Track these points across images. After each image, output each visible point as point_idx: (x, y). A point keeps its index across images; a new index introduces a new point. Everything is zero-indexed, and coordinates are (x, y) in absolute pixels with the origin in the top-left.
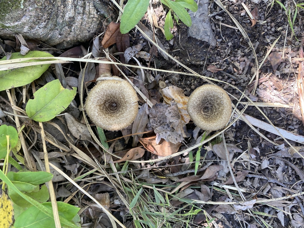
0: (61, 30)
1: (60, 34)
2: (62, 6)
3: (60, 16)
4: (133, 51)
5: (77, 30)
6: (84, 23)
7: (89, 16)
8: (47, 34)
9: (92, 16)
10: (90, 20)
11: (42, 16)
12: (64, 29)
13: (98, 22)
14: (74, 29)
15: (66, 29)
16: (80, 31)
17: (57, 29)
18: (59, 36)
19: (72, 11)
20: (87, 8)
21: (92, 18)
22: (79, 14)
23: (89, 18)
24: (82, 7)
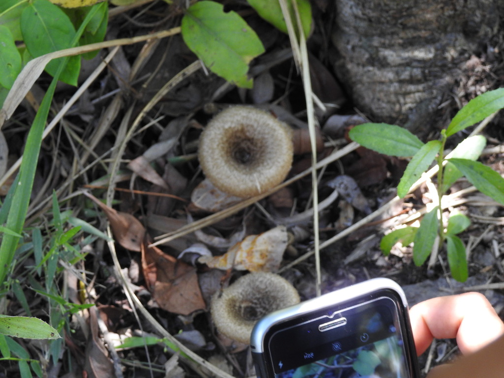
0: (361, 47)
1: (353, 48)
2: (401, 41)
3: (382, 40)
4: (349, 191)
5: (368, 77)
6: (385, 87)
7: (400, 94)
8: (346, 24)
9: (402, 100)
10: (393, 98)
11: (370, 8)
12: (363, 51)
13: (394, 115)
14: (369, 71)
15: (364, 55)
16: (369, 83)
17: (360, 40)
18: (349, 47)
19: (398, 61)
20: (412, 88)
21: (398, 102)
22: (397, 73)
23: (396, 94)
24: (411, 76)
